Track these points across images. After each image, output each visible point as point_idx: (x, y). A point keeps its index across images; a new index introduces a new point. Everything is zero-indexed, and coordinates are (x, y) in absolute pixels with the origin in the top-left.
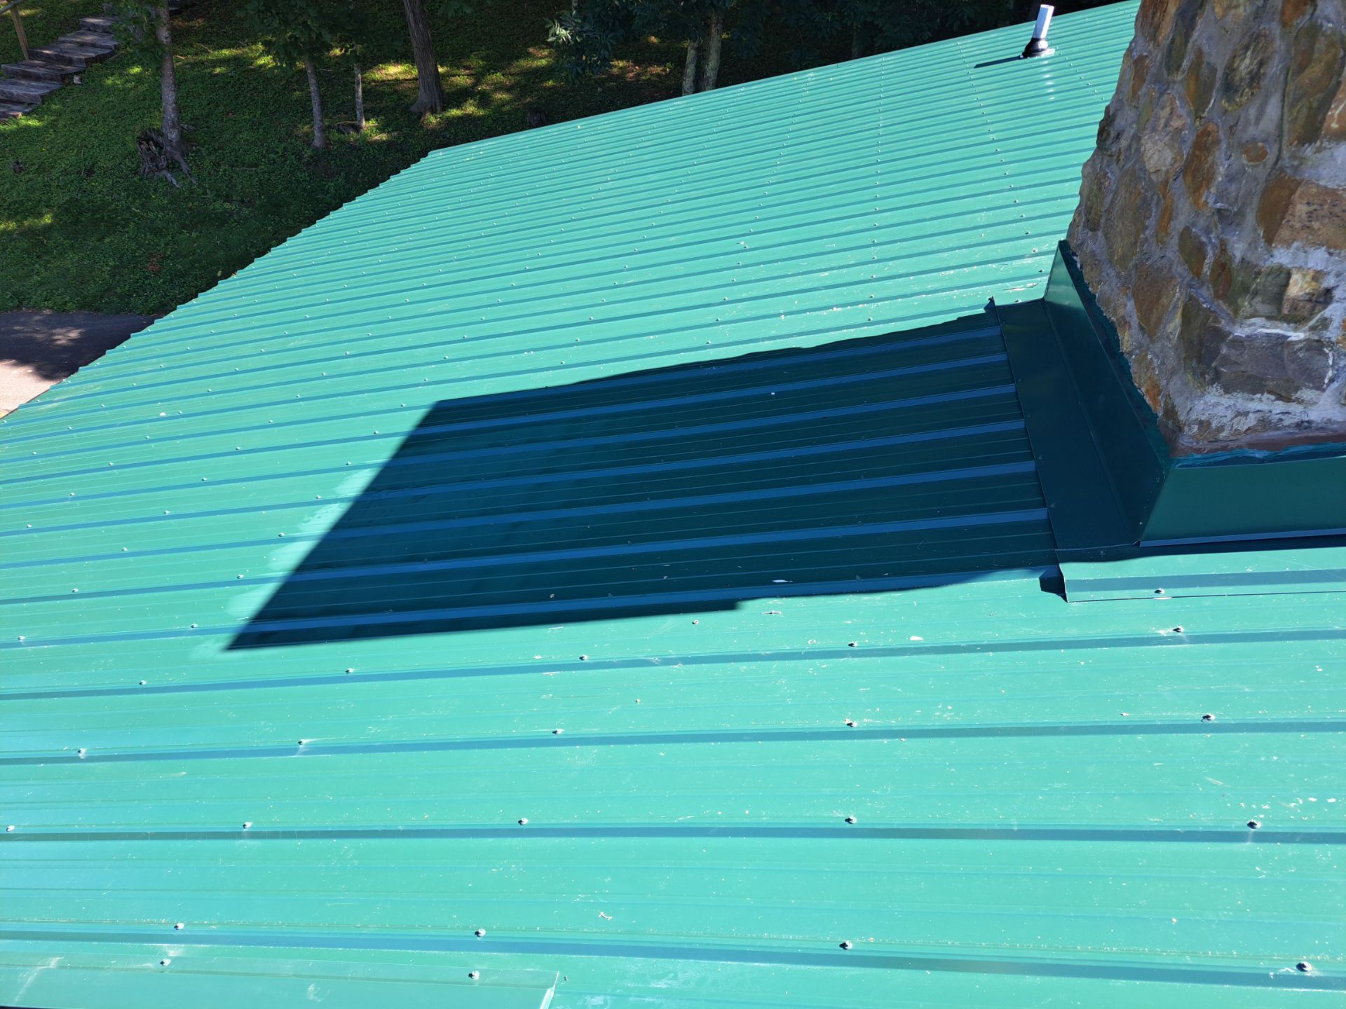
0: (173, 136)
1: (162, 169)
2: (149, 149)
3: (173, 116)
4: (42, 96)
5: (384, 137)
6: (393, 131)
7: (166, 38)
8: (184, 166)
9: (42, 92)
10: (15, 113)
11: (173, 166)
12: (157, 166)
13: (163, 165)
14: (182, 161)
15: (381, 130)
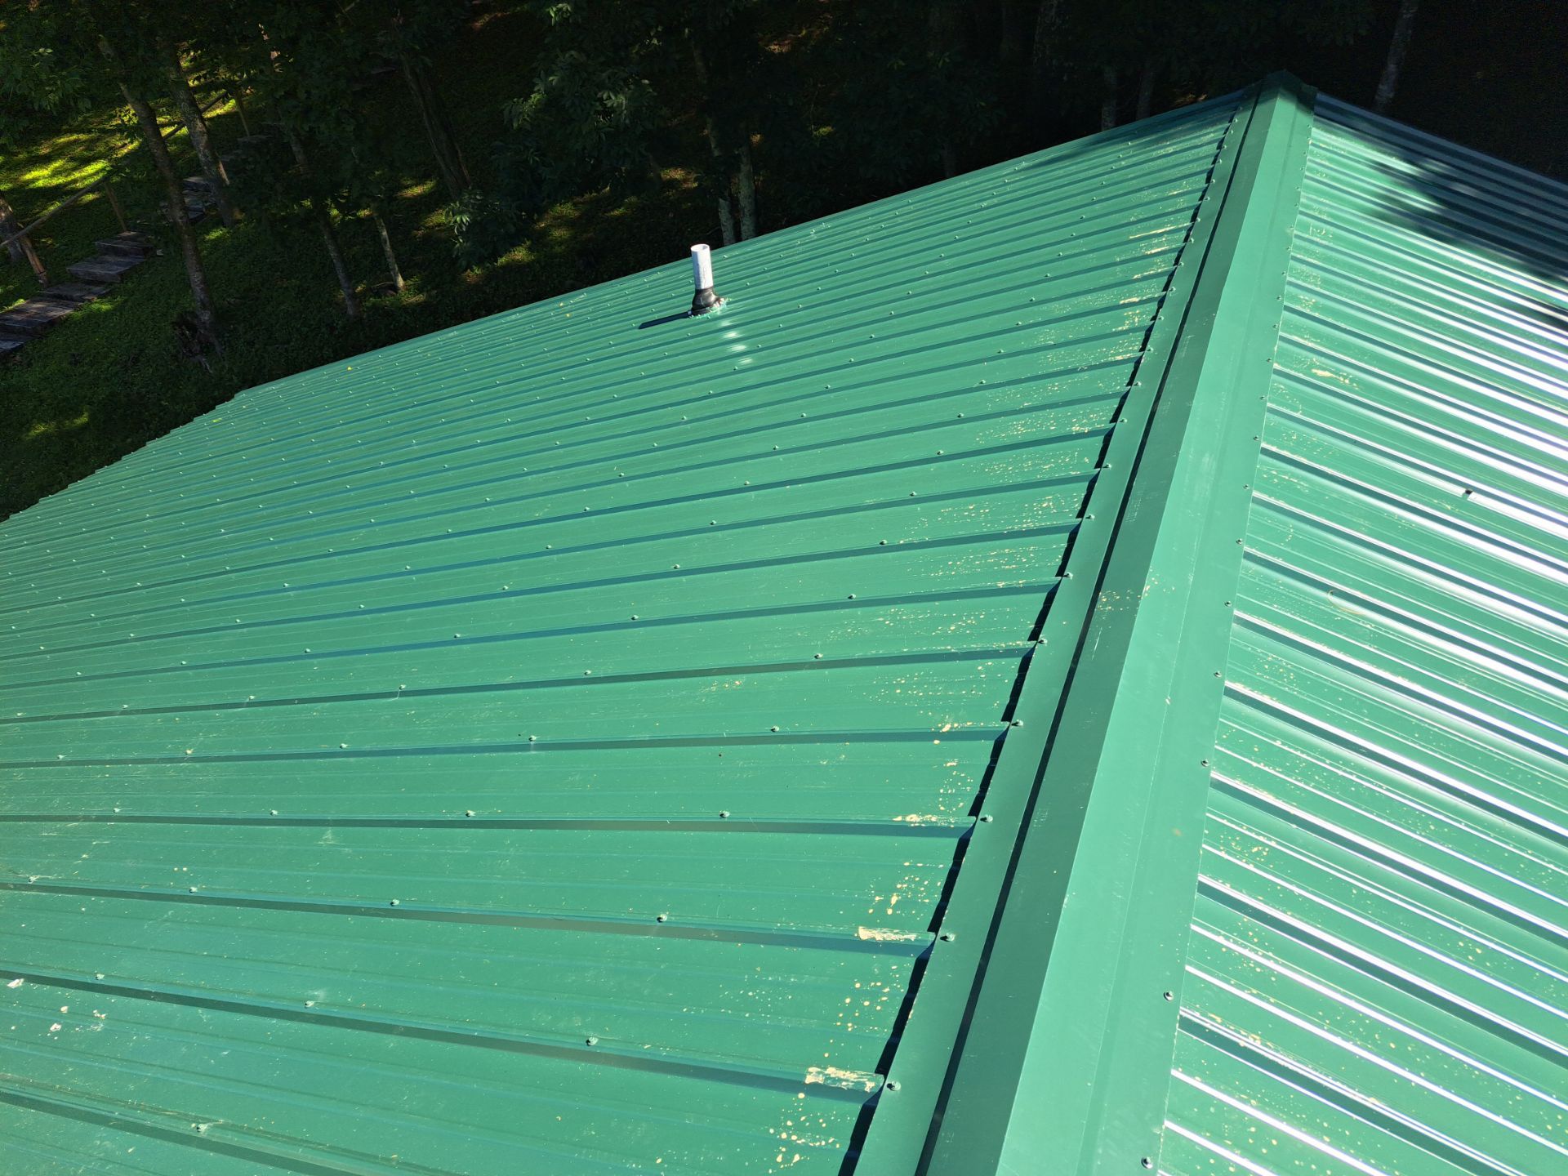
0: (206, 318)
1: (196, 354)
2: (183, 334)
3: (202, 297)
4: (121, 274)
5: (421, 298)
6: (433, 289)
7: (181, 218)
8: (218, 349)
9: (122, 269)
10: (90, 298)
11: (207, 349)
12: (190, 351)
13: (196, 350)
14: (216, 343)
15: (419, 290)
